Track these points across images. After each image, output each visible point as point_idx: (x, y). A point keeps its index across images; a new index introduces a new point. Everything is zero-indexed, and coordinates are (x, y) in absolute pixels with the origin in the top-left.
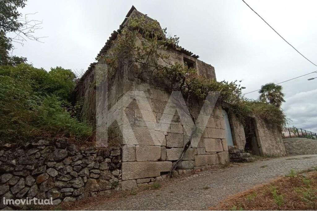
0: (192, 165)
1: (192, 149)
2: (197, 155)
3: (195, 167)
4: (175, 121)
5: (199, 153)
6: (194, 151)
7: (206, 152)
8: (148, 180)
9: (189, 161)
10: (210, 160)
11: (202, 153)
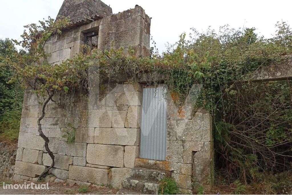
0: (64, 176)
1: (66, 156)
2: (72, 164)
3: (68, 180)
4: (54, 125)
5: (75, 163)
6: (68, 160)
7: (87, 163)
8: (27, 178)
9: (61, 170)
10: (91, 176)
11: (80, 164)
